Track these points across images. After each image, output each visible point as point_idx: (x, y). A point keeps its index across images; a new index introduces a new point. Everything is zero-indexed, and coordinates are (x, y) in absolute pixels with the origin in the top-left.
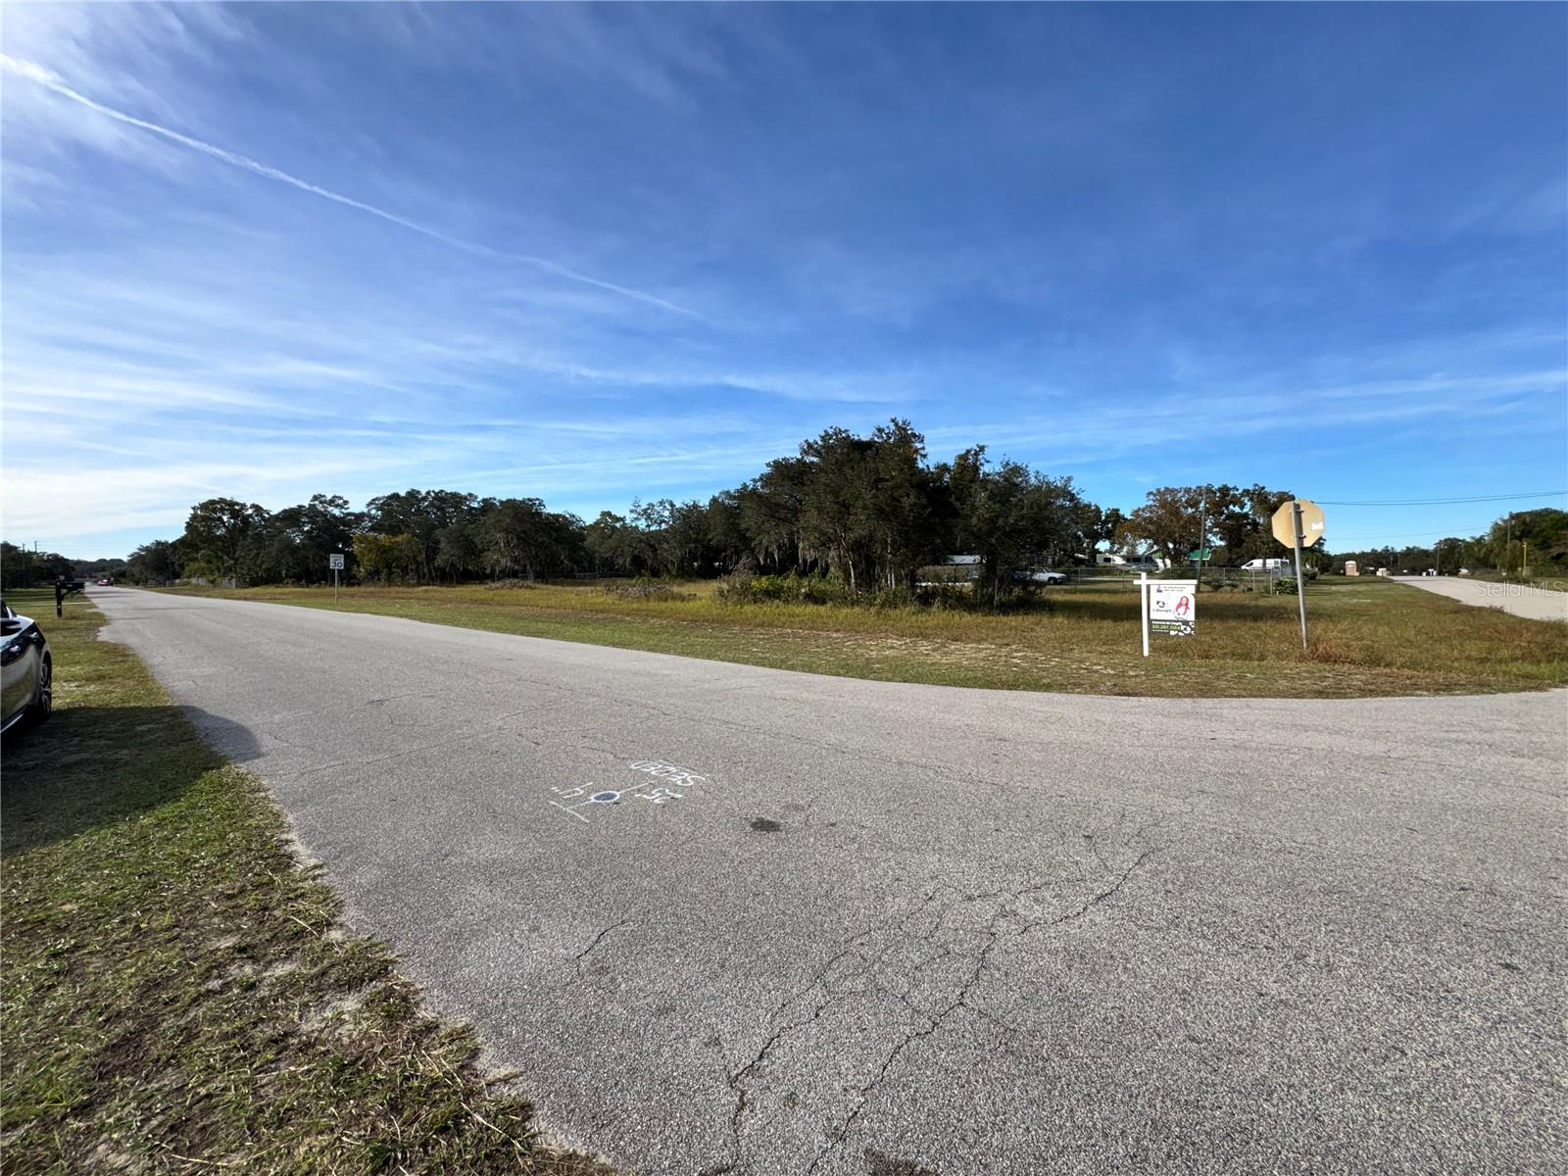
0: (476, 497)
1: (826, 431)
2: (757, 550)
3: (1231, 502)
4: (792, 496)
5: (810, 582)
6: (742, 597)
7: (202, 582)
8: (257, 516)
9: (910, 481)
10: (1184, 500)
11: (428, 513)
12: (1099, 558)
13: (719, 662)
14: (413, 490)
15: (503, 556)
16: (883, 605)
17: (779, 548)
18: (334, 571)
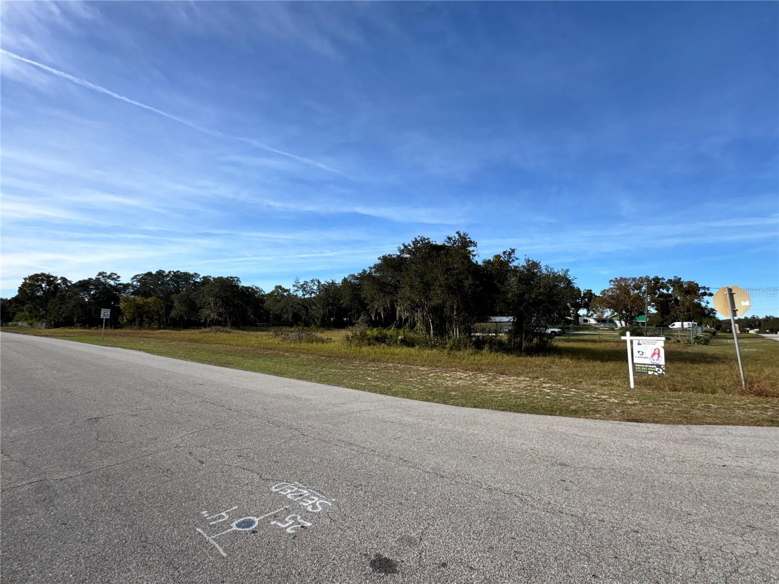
0: (199, 275)
1: (416, 238)
2: (370, 311)
3: (661, 287)
4: (393, 278)
5: (404, 332)
6: (361, 341)
7: (25, 324)
8: (63, 284)
9: (468, 270)
10: (632, 285)
11: (169, 284)
12: (581, 320)
13: (346, 389)
14: (160, 270)
15: (212, 312)
16: (451, 349)
17: (384, 310)
18: (103, 319)
